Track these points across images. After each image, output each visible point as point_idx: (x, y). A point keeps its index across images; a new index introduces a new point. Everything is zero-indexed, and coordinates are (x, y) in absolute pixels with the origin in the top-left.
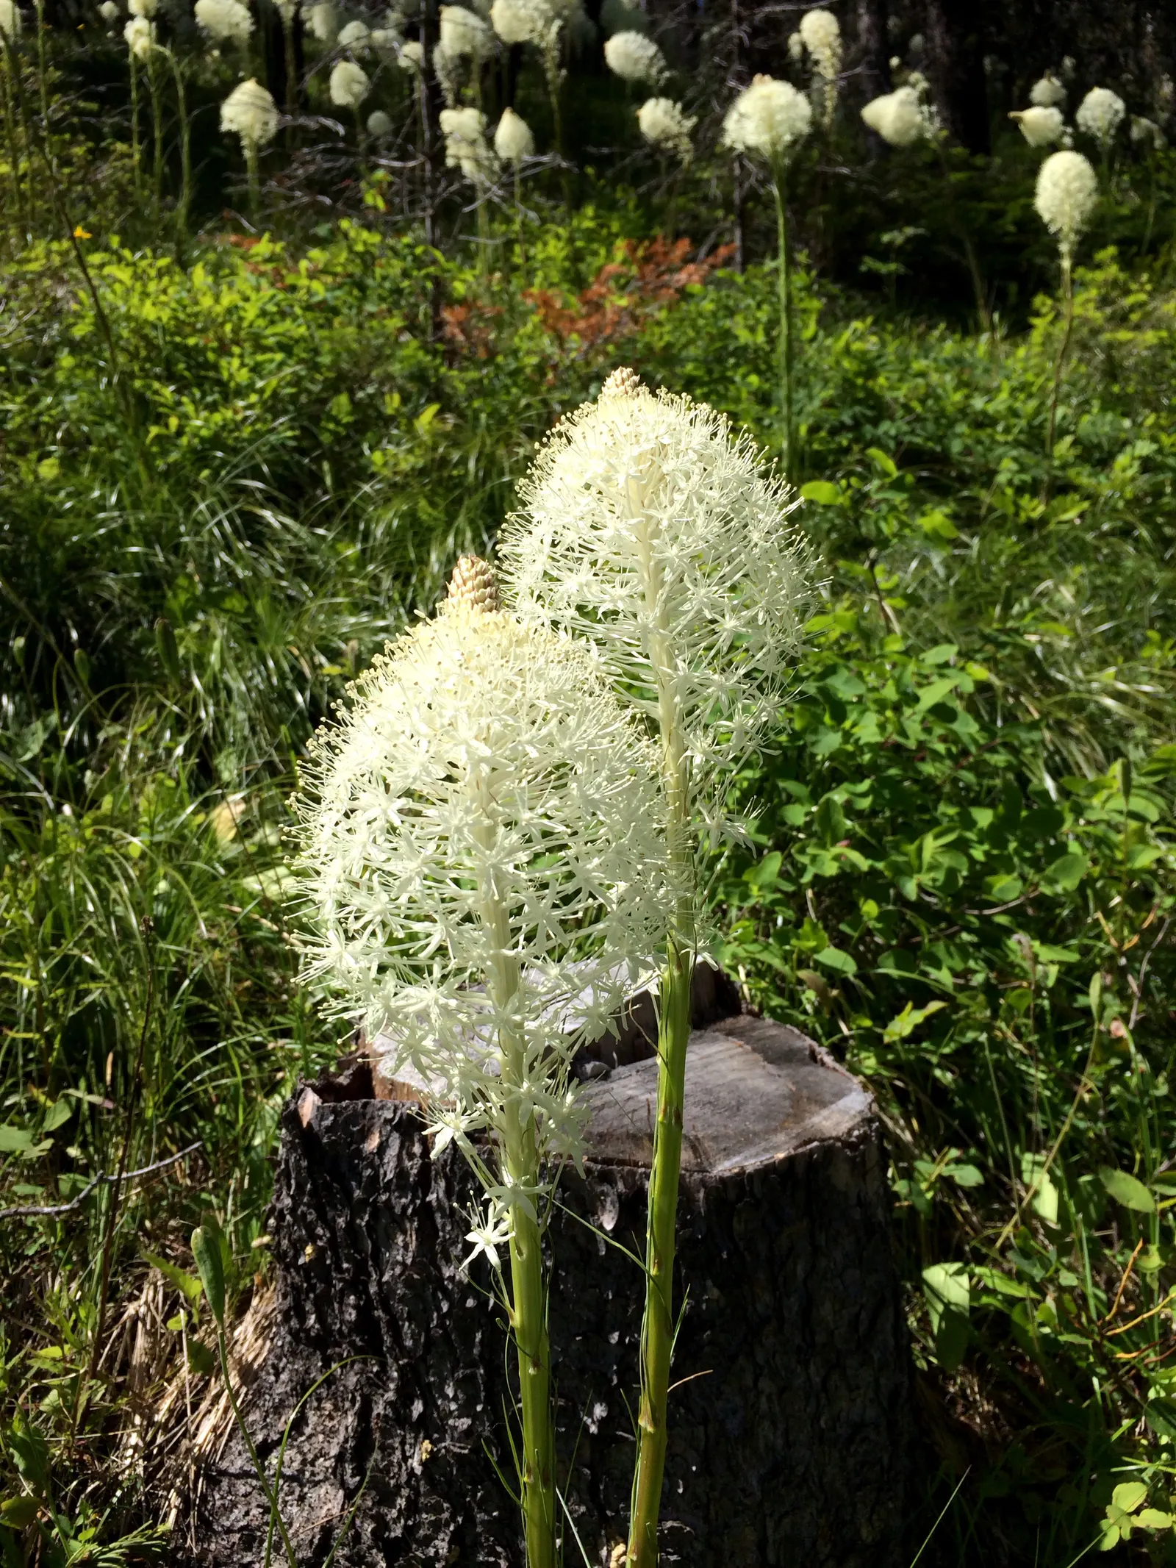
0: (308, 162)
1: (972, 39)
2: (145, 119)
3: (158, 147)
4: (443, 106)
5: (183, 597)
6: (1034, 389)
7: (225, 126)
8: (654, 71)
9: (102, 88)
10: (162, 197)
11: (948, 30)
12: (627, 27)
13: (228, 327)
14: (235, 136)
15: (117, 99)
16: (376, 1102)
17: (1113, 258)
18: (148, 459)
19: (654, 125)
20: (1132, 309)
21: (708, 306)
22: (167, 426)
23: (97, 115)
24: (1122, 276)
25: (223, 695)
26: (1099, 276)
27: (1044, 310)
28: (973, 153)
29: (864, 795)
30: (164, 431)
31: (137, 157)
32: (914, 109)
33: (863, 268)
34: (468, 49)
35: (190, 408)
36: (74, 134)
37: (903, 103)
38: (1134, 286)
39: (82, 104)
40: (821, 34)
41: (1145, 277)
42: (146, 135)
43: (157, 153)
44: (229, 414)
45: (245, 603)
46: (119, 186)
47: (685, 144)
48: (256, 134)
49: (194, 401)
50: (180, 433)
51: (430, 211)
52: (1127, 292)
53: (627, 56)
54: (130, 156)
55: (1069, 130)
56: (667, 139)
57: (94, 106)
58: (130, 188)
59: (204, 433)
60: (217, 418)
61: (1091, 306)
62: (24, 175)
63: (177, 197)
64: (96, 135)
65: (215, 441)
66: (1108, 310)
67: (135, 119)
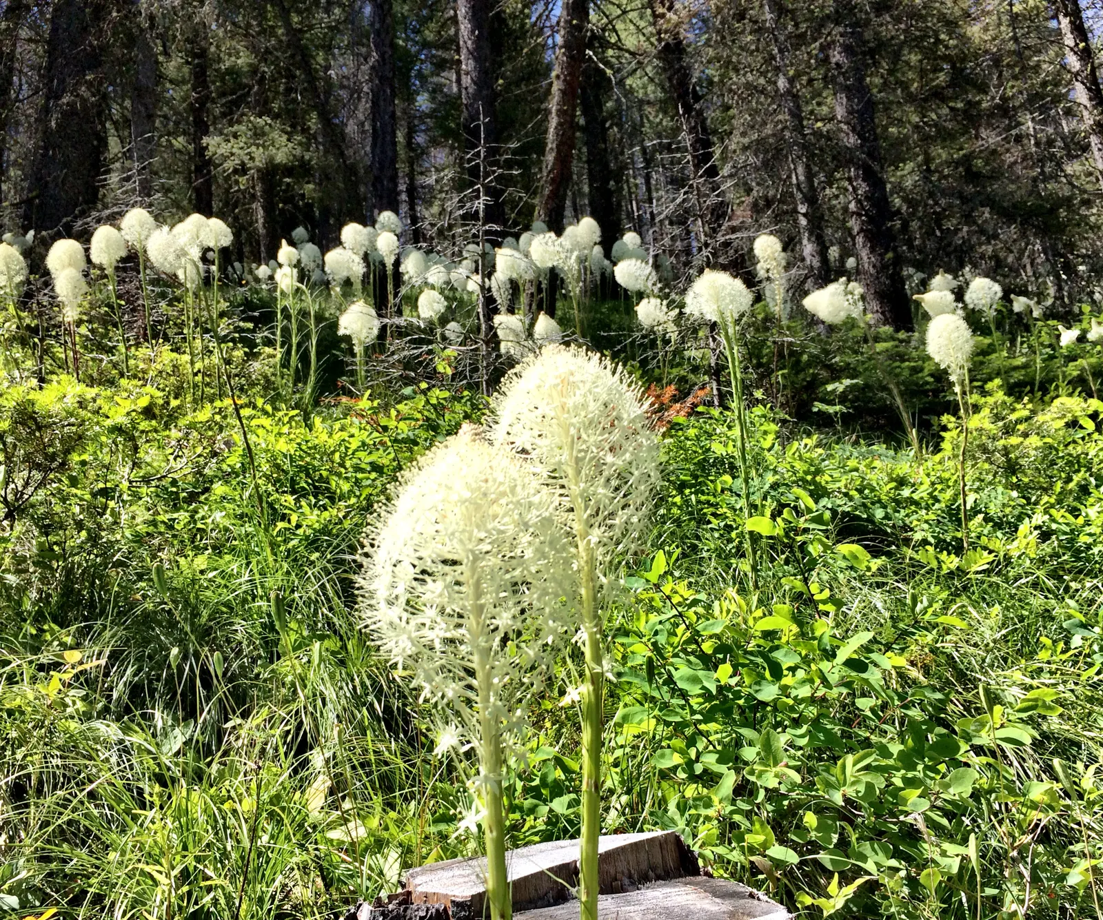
0: (400, 349)
1: (890, 255)
2: (286, 332)
3: (294, 348)
4: (496, 311)
5: (293, 637)
6: (951, 484)
7: (341, 332)
8: (650, 284)
9: (256, 314)
10: (295, 385)
11: (872, 250)
12: (630, 257)
13: (337, 455)
14: (348, 339)
15: (267, 318)
16: (414, 907)
17: (1000, 387)
18: (274, 545)
19: (648, 316)
20: (1019, 421)
21: (692, 432)
22: (289, 522)
23: (254, 331)
24: (1009, 400)
25: (319, 702)
26: (990, 400)
27: (950, 426)
28: (897, 331)
29: (802, 736)
30: (287, 525)
31: (279, 356)
32: (842, 298)
33: (815, 410)
34: (514, 276)
35: (306, 509)
36: (235, 343)
37: (833, 295)
38: (1019, 406)
39: (242, 324)
40: (769, 251)
41: (1026, 399)
42: (286, 341)
43: (293, 353)
44: (335, 512)
45: (339, 644)
46: (266, 377)
47: (671, 327)
48: (363, 336)
49: (309, 505)
50: (298, 526)
51: (486, 377)
52: (1014, 410)
53: (630, 275)
54: (274, 356)
55: (960, 305)
56: (659, 324)
57: (250, 325)
58: (273, 378)
59: (316, 526)
60: (326, 514)
61: (987, 420)
62: (199, 371)
63: (305, 383)
64: (251, 344)
65: (325, 531)
66: (1001, 424)
67: (279, 333)
